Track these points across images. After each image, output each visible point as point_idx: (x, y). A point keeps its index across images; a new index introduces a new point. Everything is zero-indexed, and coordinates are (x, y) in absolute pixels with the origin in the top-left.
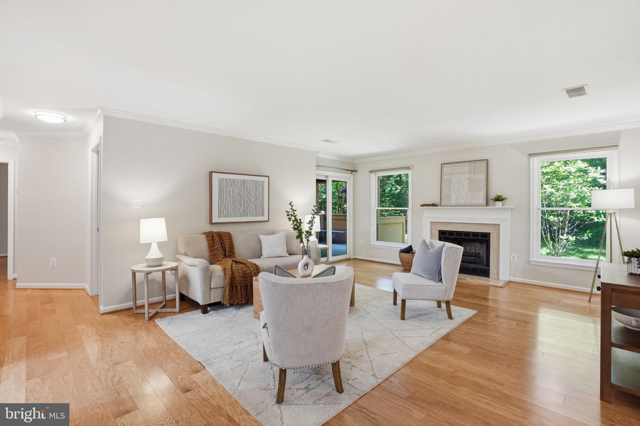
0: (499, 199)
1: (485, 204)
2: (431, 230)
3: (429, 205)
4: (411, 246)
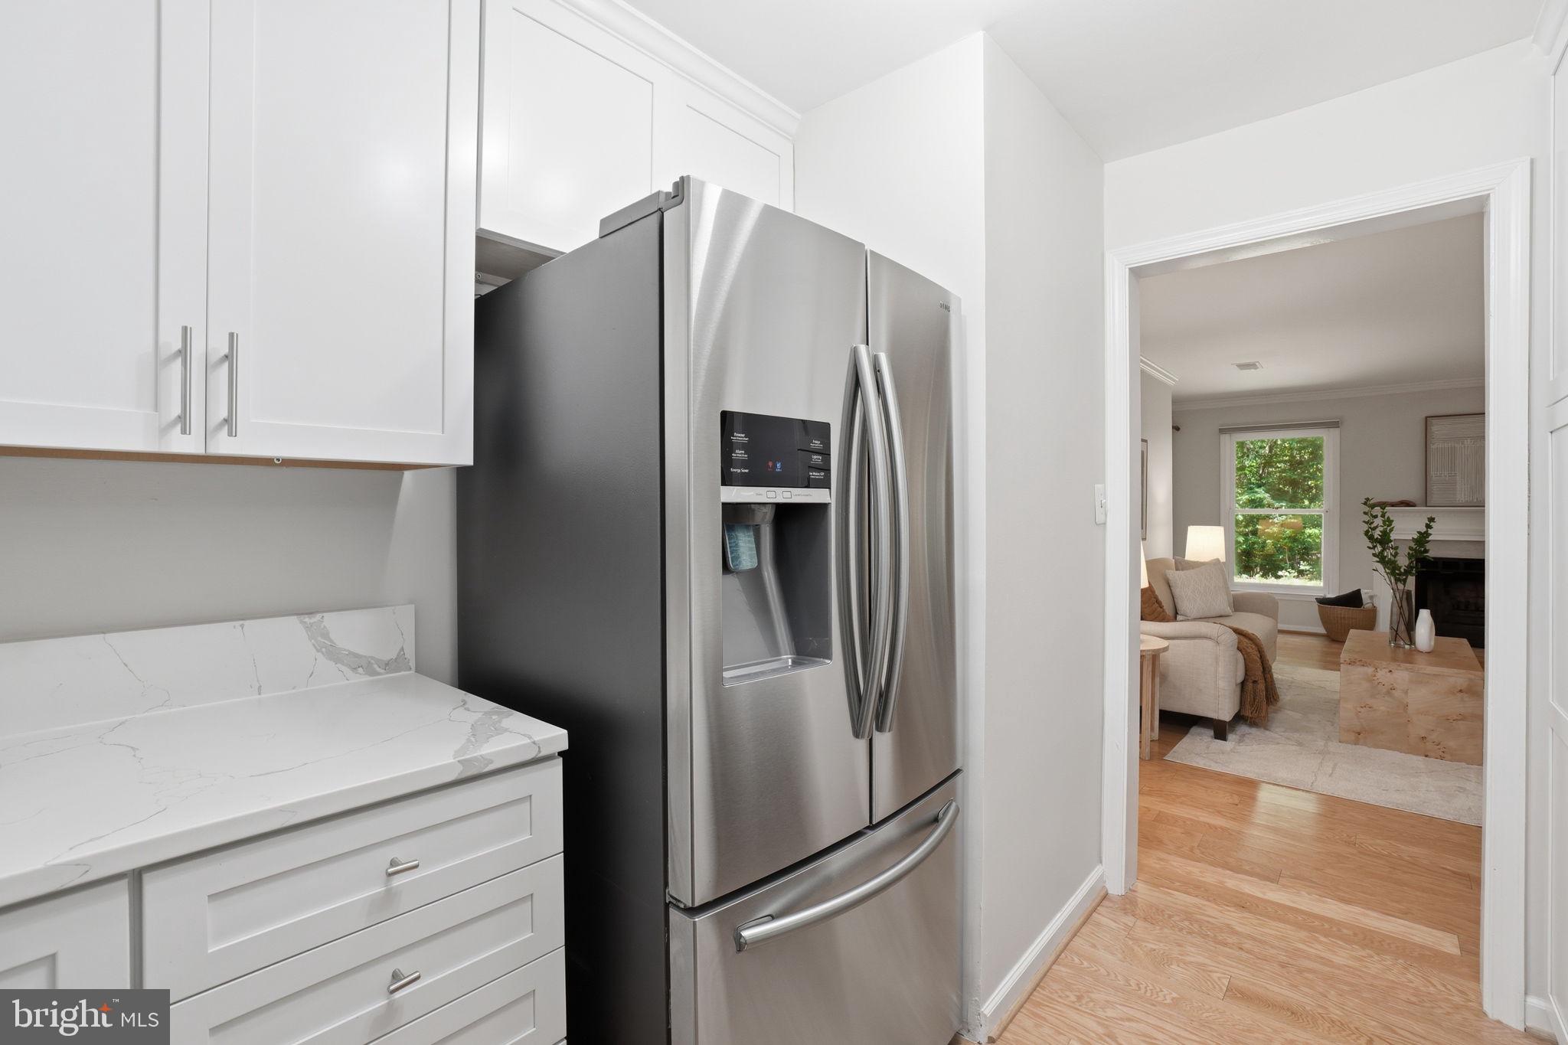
3: (1392, 505)
4: (1359, 591)
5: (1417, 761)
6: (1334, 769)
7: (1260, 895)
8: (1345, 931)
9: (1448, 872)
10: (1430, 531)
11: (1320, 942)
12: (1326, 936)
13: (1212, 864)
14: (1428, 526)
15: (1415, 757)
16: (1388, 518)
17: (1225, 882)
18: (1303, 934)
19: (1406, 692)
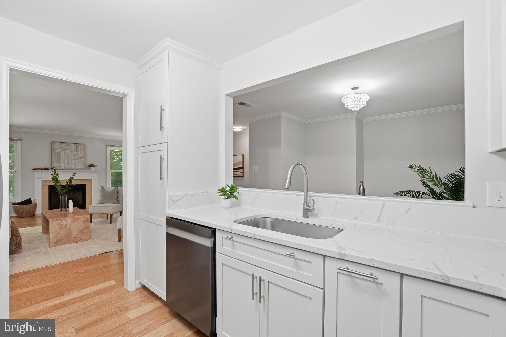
0: (92, 166)
1: (84, 168)
2: (42, 186)
3: (41, 169)
4: (30, 198)
5: (75, 244)
6: (54, 255)
7: (63, 301)
8: (92, 295)
9: (101, 268)
10: (74, 177)
11: (88, 301)
12: (88, 299)
13: (37, 303)
14: (73, 175)
15: (74, 244)
16: (57, 173)
17: (48, 305)
18: (83, 302)
19: (70, 226)
